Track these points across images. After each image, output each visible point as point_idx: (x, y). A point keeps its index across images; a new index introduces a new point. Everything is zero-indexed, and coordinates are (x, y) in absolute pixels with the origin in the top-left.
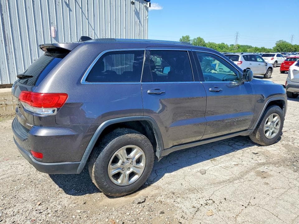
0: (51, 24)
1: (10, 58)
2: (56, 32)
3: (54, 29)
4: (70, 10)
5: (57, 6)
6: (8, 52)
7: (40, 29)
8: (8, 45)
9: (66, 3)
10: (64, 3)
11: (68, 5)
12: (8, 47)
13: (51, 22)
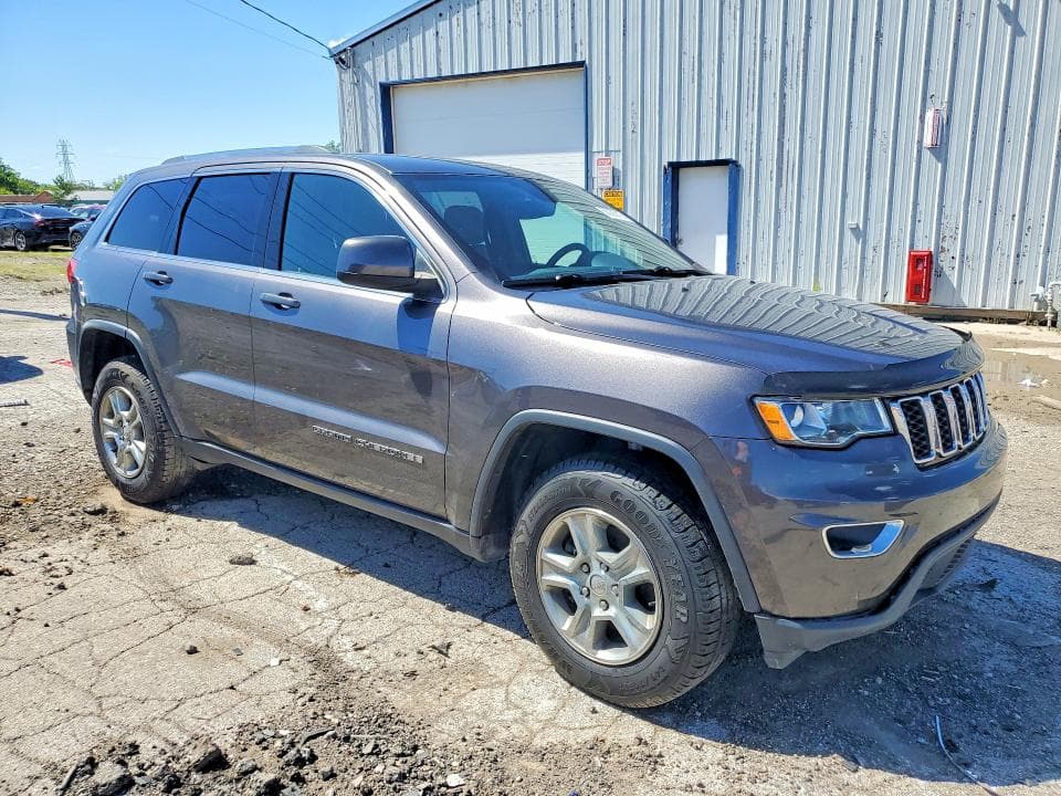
0: (929, 100)
1: (783, 222)
2: (944, 128)
3: (937, 119)
4: (1018, 32)
5: (965, 29)
6: (782, 206)
7: (885, 123)
8: (784, 183)
9: (1004, 8)
10: (996, 13)
11: (1011, 16)
12: (783, 189)
13: (931, 92)
